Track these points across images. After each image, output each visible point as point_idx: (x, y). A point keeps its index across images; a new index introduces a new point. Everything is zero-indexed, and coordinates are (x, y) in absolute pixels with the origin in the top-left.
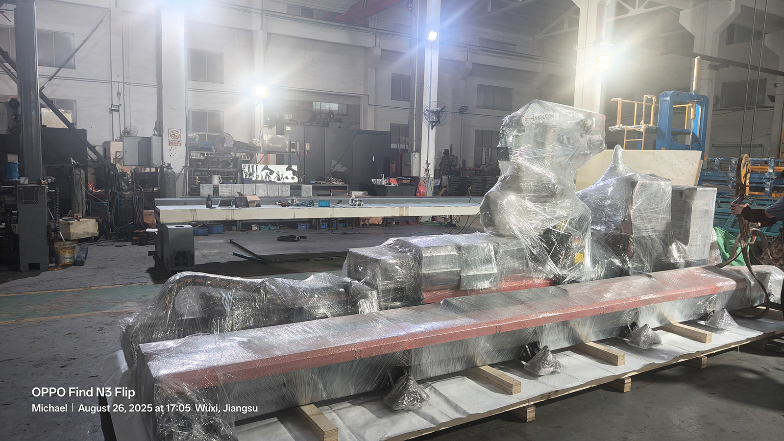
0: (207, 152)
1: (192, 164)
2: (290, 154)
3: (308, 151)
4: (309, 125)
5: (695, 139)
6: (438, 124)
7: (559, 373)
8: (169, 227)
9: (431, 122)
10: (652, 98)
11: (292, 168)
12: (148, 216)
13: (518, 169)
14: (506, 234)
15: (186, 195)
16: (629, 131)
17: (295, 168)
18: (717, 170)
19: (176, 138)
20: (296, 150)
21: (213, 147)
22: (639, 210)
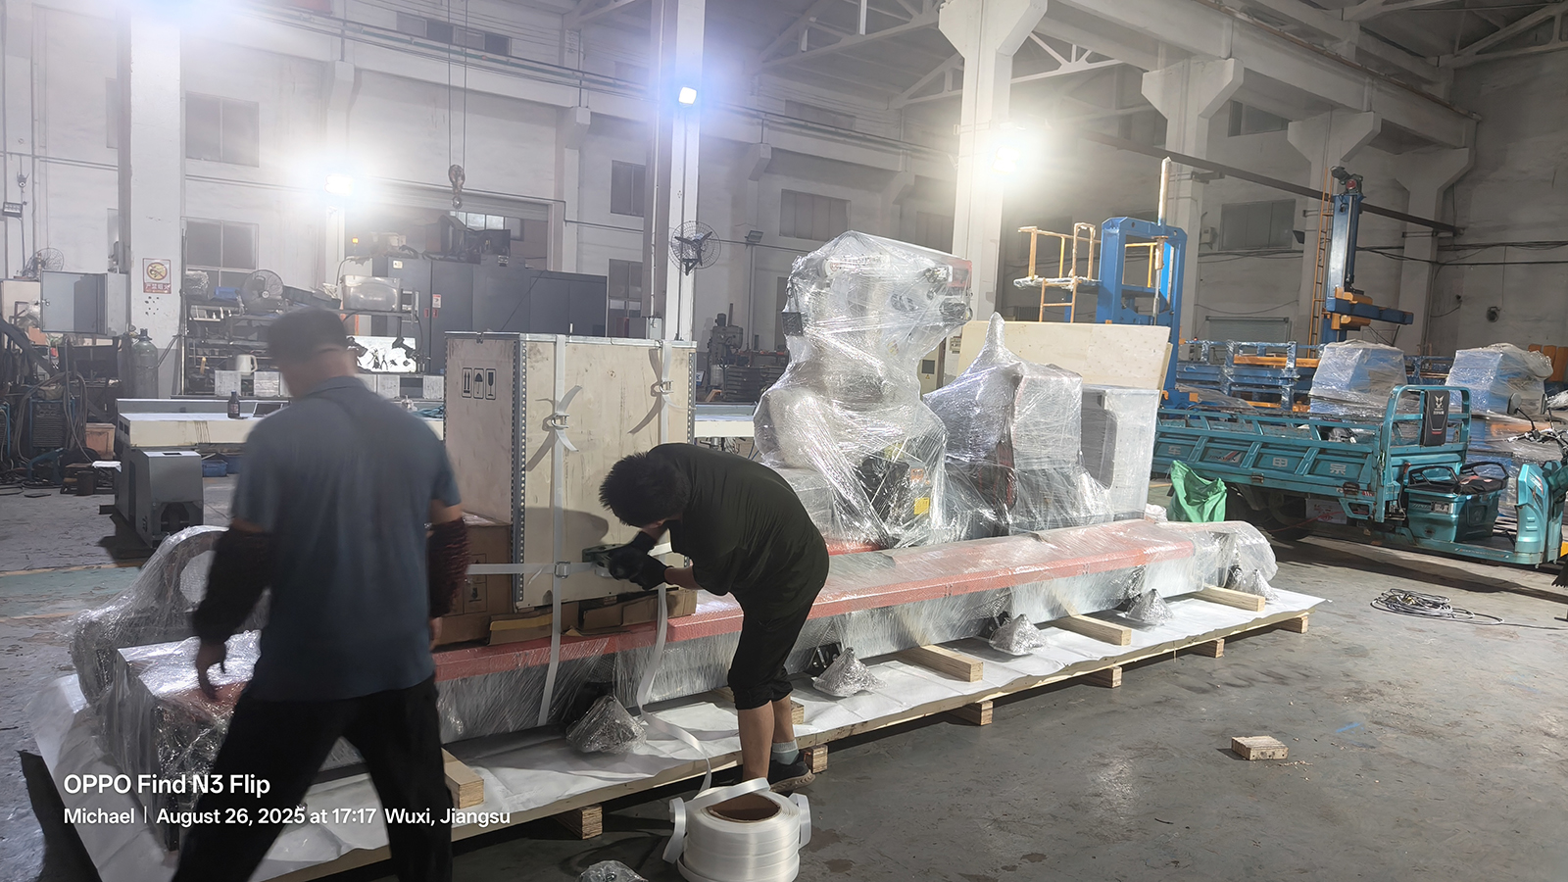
0: (226, 309)
1: (192, 331)
2: (400, 315)
3: (436, 309)
4: (440, 259)
5: (1164, 306)
6: (698, 265)
7: (871, 693)
8: (149, 454)
9: (684, 260)
10: (1088, 229)
11: (404, 342)
12: (98, 435)
13: (819, 350)
14: (798, 464)
15: (181, 394)
16: (1049, 289)
17: (410, 342)
18: (1205, 362)
19: (159, 277)
20: (413, 308)
21: (239, 299)
22: (1026, 426)
